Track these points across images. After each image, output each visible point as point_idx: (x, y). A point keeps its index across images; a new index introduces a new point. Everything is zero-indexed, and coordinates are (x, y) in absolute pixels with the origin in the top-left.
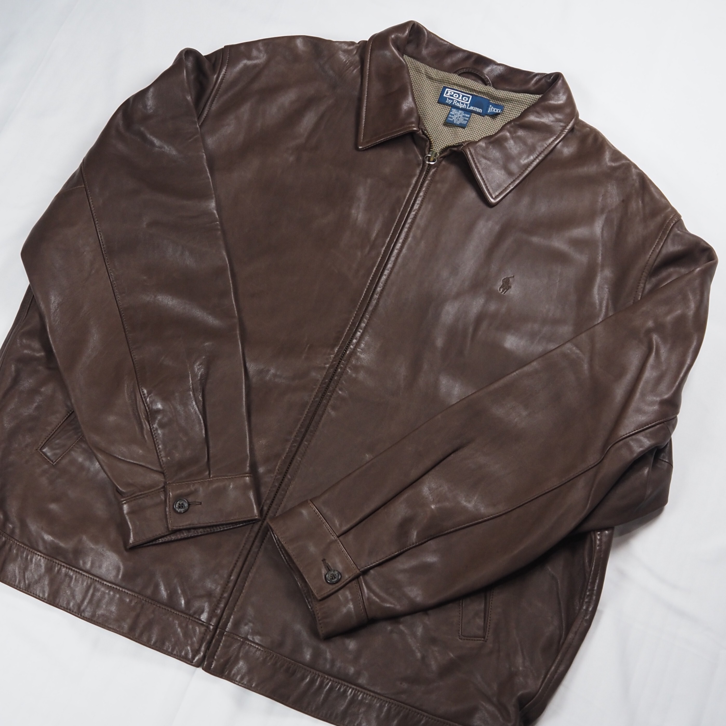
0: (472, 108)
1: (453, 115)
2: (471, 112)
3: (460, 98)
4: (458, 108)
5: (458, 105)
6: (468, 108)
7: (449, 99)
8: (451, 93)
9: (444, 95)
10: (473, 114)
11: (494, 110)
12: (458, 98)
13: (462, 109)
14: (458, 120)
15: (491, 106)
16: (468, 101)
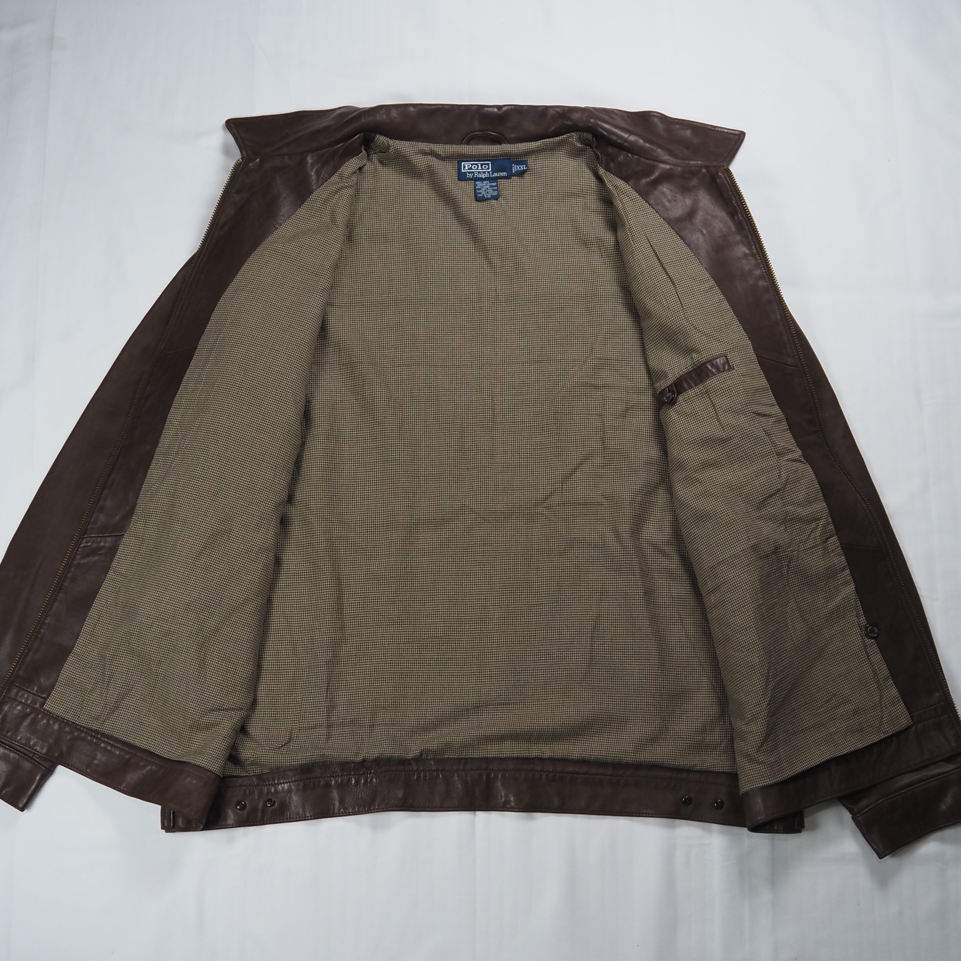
0: (496, 175)
1: (480, 189)
2: (496, 178)
3: (480, 168)
4: (481, 180)
5: (480, 176)
6: (491, 176)
7: (469, 173)
8: (469, 166)
9: (463, 171)
10: (499, 180)
11: (518, 168)
12: (477, 169)
13: (486, 179)
14: (488, 192)
15: (513, 165)
16: (488, 168)
